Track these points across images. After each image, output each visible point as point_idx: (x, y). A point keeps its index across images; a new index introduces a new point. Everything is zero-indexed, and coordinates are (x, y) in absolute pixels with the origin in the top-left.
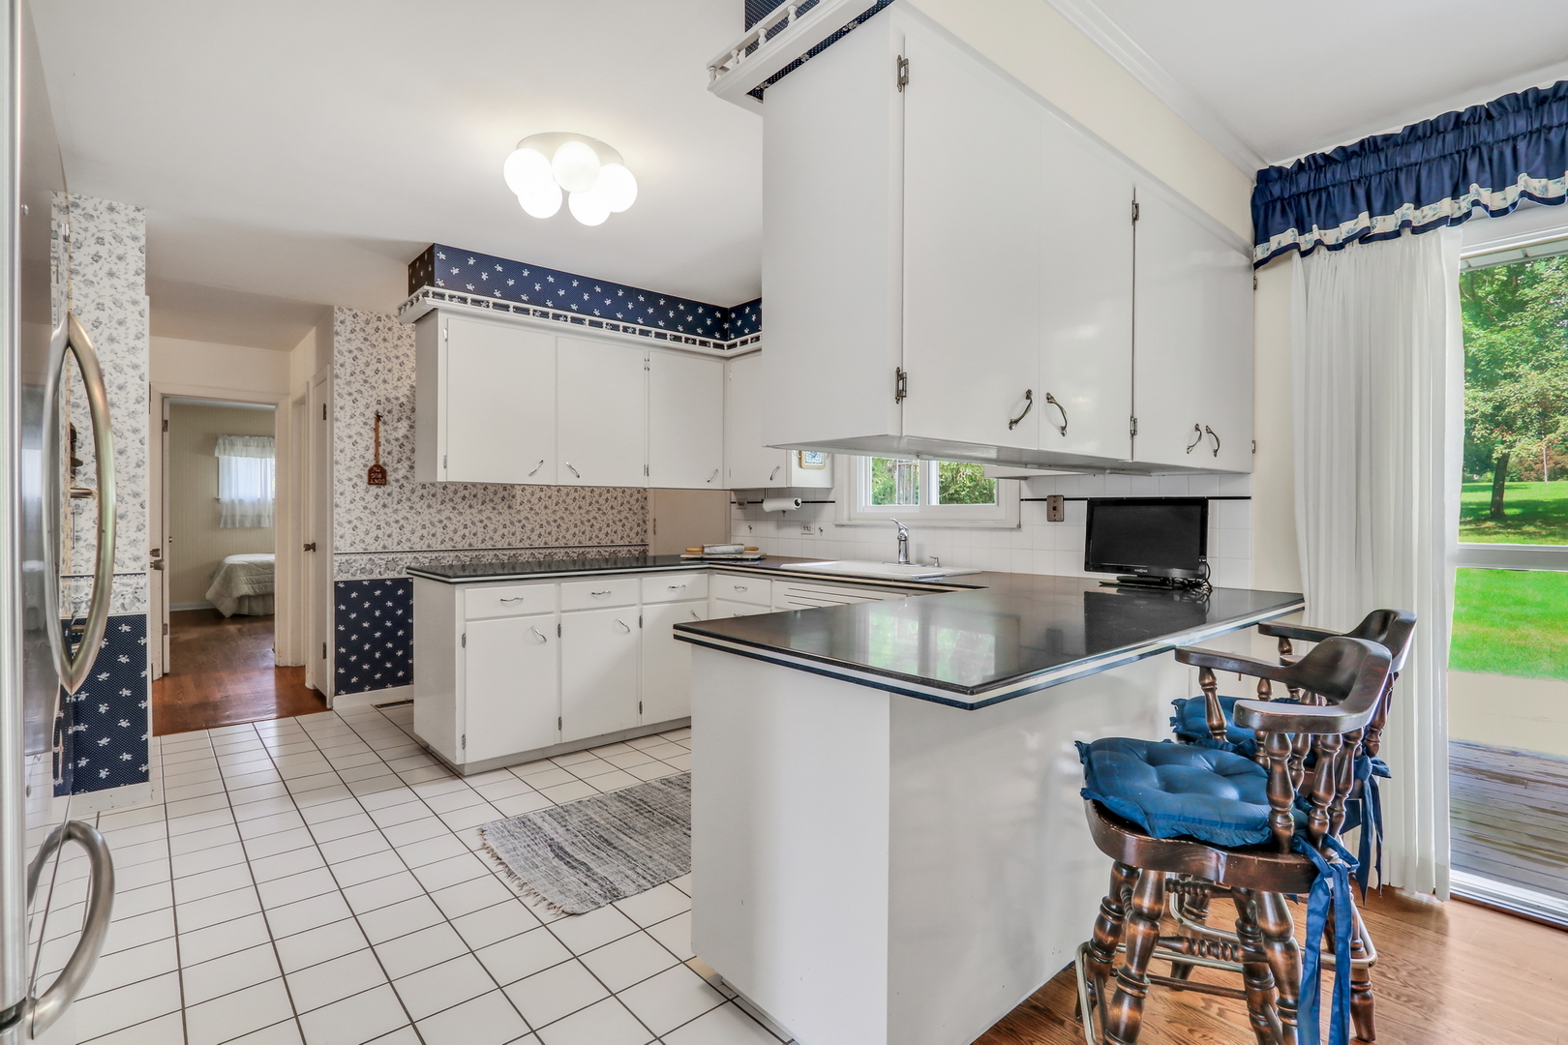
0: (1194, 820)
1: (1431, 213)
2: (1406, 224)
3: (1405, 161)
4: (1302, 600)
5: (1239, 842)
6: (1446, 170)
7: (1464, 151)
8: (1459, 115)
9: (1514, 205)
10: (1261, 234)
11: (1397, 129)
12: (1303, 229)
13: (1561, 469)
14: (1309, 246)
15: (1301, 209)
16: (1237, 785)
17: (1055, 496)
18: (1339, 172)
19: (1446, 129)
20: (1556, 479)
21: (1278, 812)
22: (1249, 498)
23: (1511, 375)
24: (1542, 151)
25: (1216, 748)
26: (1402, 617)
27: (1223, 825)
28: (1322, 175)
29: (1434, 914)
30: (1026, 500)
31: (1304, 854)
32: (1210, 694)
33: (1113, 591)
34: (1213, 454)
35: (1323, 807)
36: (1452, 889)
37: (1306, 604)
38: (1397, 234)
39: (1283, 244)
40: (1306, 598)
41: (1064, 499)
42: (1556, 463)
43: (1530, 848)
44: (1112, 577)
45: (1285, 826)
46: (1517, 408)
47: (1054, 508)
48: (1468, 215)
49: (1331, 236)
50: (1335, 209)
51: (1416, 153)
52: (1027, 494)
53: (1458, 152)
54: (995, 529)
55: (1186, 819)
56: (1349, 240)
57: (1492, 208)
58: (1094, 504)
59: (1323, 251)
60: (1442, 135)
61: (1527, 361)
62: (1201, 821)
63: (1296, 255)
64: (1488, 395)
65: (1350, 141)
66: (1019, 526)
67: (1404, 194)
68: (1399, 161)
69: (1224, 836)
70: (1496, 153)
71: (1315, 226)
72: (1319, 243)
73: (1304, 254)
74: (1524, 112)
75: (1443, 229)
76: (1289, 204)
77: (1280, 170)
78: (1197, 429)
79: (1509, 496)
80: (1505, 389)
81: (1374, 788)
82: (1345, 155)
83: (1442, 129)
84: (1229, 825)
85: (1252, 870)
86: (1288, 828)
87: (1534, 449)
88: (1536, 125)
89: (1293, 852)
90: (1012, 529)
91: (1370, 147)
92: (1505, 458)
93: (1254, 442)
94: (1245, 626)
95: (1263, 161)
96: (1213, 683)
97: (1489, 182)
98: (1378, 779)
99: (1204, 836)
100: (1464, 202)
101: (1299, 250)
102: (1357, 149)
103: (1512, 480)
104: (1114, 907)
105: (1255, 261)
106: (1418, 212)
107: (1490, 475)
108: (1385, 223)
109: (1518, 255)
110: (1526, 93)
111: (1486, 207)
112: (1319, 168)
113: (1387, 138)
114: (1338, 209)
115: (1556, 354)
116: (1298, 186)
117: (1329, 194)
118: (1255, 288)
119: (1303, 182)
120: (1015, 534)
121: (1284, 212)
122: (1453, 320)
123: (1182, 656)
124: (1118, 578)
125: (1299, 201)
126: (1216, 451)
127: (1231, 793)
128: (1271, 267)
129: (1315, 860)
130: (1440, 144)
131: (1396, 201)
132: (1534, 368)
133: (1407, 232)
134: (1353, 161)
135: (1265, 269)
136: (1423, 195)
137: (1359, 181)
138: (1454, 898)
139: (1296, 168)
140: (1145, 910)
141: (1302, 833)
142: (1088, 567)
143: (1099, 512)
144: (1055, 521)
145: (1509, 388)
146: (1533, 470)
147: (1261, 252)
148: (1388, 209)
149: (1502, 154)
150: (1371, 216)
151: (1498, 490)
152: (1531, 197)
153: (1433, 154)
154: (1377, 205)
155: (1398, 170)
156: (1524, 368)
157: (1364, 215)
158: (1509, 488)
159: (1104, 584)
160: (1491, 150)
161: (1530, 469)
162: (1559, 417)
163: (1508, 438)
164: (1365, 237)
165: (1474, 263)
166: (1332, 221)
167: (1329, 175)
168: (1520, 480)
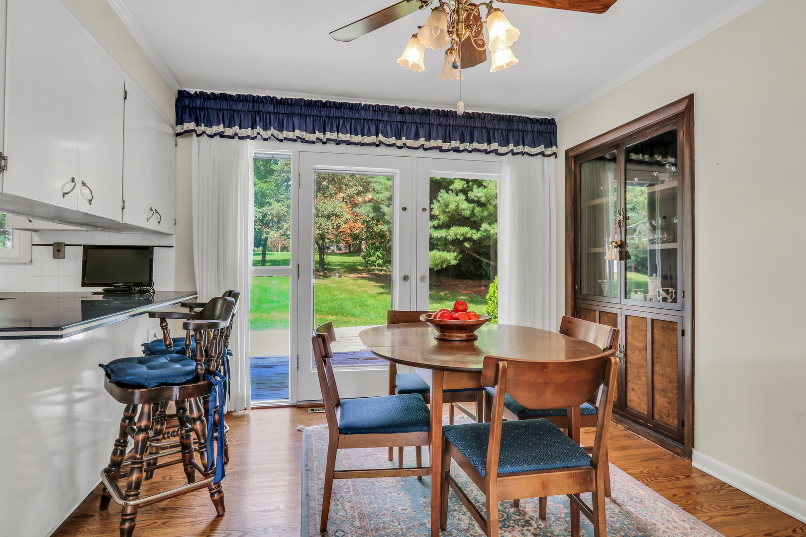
0: (166, 377)
1: (245, 133)
2: (236, 134)
3: (236, 108)
4: (197, 294)
5: (184, 380)
6: (250, 117)
7: (256, 112)
8: (254, 97)
9: (270, 138)
10: (180, 121)
11: (234, 93)
12: (198, 125)
13: (284, 247)
14: (200, 133)
15: (197, 114)
16: (179, 364)
17: (59, 243)
18: (211, 104)
19: (250, 100)
20: (283, 251)
21: (199, 364)
22: (172, 247)
23: (268, 203)
24: (277, 121)
25: (168, 353)
26: (236, 292)
27: (177, 376)
28: (206, 103)
29: (246, 416)
30: (36, 245)
31: (208, 379)
32: (165, 331)
33: (100, 298)
34: (158, 223)
35: (214, 360)
36: (252, 406)
37: (198, 295)
38: (232, 137)
39: (190, 129)
40: (198, 293)
41: (66, 245)
42: (283, 244)
43: (274, 387)
44: (100, 289)
45: (201, 369)
46: (270, 217)
47: (58, 250)
48: (256, 137)
49: (209, 131)
50: (210, 119)
51: (240, 106)
52: (37, 240)
53: (253, 111)
54: (10, 264)
55: (162, 377)
56: (215, 135)
57: (263, 137)
58: (88, 249)
59: (206, 136)
60: (248, 103)
61: (273, 197)
62: (169, 377)
63: (195, 135)
64: (260, 210)
65: (217, 92)
66: (31, 262)
67: (236, 122)
68: (234, 107)
69: (178, 380)
70: (264, 116)
71: (203, 124)
72: (204, 132)
73: (198, 135)
74: (273, 104)
75: (248, 140)
76: (192, 110)
77: (188, 93)
78: (151, 210)
79: (268, 258)
80: (266, 209)
81: (228, 360)
82: (214, 97)
83: (248, 100)
84: (180, 375)
85: (190, 390)
86: (202, 370)
87: (276, 235)
88: (276, 111)
89: (204, 380)
90: (25, 264)
91: (223, 97)
92: (266, 239)
93: (175, 219)
94: (175, 304)
95: (181, 86)
96: (166, 325)
97: (262, 127)
98: (229, 357)
99: (170, 381)
100: (255, 132)
101: (196, 133)
102: (219, 96)
103: (269, 251)
104: (122, 441)
105: (176, 133)
106: (240, 131)
107: (261, 248)
108: (229, 132)
109: (271, 156)
110: (273, 97)
111: (262, 136)
112: (205, 99)
113: (230, 96)
114: (212, 119)
115: (282, 196)
116: (196, 104)
117: (208, 111)
118: (176, 145)
119: (198, 103)
120: (27, 267)
121: (190, 114)
122: (251, 177)
123: (152, 315)
124: (103, 290)
125: (196, 110)
126: (159, 222)
127: (178, 366)
128: (184, 137)
129: (212, 381)
130: (248, 106)
131: (233, 124)
132: (276, 201)
133: (236, 138)
134: (218, 101)
135: (181, 137)
136: (242, 124)
137: (220, 111)
138: (253, 409)
139: (195, 95)
140: (143, 427)
141: (207, 372)
142: (84, 284)
143: (92, 252)
144: (59, 258)
145: (267, 208)
146: (275, 247)
147: (179, 129)
148: (230, 126)
149: (266, 117)
150: (224, 127)
151: (264, 255)
152: (274, 137)
153: (246, 109)
154: (227, 123)
155: (234, 111)
156: (272, 201)
157: (222, 126)
158: (268, 254)
159: (95, 293)
160: (263, 115)
161: (274, 246)
162: (283, 223)
163: (267, 230)
164: (222, 135)
165: (257, 155)
166: (209, 124)
167: (208, 103)
168: (271, 251)
